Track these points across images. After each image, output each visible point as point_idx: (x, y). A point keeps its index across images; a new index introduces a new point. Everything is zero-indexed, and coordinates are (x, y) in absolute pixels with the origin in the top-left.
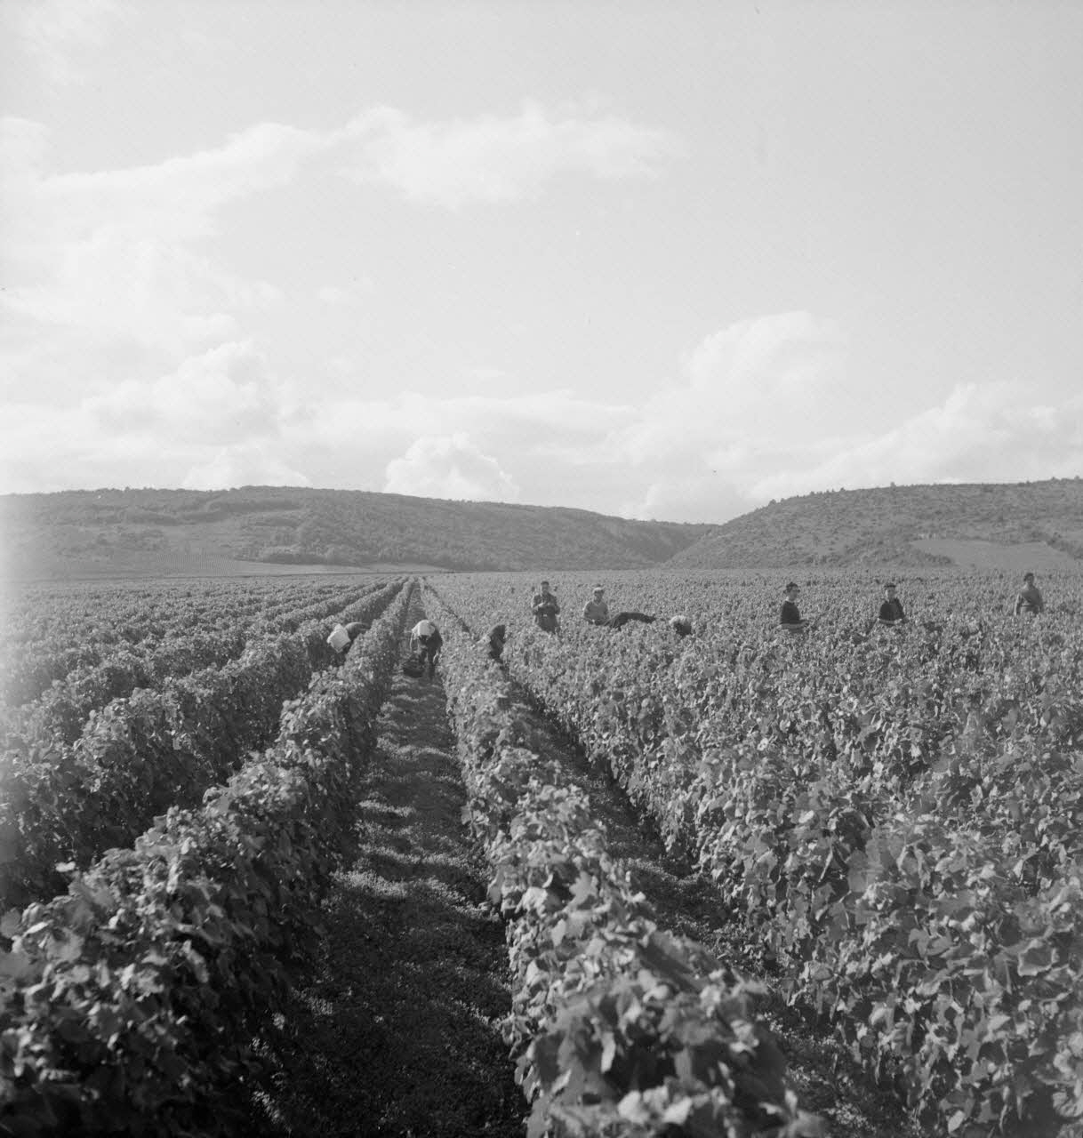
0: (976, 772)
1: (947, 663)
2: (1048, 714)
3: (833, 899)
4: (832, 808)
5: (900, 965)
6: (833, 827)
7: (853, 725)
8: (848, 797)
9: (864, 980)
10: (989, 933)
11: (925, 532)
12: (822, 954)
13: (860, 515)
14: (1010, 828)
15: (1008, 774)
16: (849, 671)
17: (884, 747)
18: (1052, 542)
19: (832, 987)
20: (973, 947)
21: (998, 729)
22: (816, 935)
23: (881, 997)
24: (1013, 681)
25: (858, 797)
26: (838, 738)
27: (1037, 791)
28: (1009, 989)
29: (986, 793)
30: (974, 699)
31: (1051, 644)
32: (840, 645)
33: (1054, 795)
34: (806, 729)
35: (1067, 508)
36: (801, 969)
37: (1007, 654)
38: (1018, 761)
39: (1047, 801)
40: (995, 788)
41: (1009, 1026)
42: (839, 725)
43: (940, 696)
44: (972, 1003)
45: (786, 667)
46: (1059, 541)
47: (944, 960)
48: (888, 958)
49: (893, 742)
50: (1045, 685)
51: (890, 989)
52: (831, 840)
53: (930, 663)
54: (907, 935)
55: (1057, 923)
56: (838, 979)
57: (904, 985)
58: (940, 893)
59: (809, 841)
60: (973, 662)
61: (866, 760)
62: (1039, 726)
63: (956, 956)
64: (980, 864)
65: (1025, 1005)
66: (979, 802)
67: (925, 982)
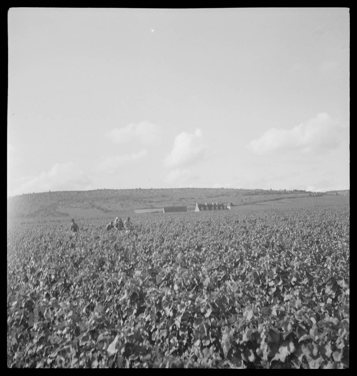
0: (71, 282)
1: (65, 247)
2: (93, 261)
3: (24, 330)
4: (23, 299)
5: (45, 348)
6: (23, 306)
7: (33, 270)
8: (29, 295)
9: (34, 356)
10: (71, 333)
11: (60, 206)
12: (20, 349)
13: (39, 201)
14: (81, 298)
15: (81, 281)
16: (33, 252)
17: (43, 277)
18: (98, 208)
19: (24, 360)
20: (66, 339)
21: (79, 267)
22: (18, 343)
23: (39, 360)
24: (84, 251)
25: (32, 295)
26: (28, 275)
27: (89, 286)
28: (77, 350)
29: (75, 287)
30: (72, 258)
31: (96, 239)
32: (31, 243)
33: (94, 286)
34: (18, 273)
35: (102, 198)
36: (14, 355)
37: (83, 243)
38: (84, 277)
39: (92, 288)
40: (77, 285)
41: (78, 362)
42: (29, 271)
43: (62, 258)
44: (67, 357)
45: (12, 252)
46: (100, 208)
47: (58, 345)
48: (41, 347)
49: (46, 275)
50: (94, 252)
51: (42, 357)
52: (23, 310)
53: (59, 248)
54: (47, 338)
55: (90, 328)
56: (26, 357)
57: (47, 355)
58: (57, 323)
59: (16, 311)
60: (73, 246)
61: (38, 281)
62: (91, 265)
63: (62, 343)
64: (68, 312)
65: (82, 355)
66: (72, 291)
67: (53, 352)
